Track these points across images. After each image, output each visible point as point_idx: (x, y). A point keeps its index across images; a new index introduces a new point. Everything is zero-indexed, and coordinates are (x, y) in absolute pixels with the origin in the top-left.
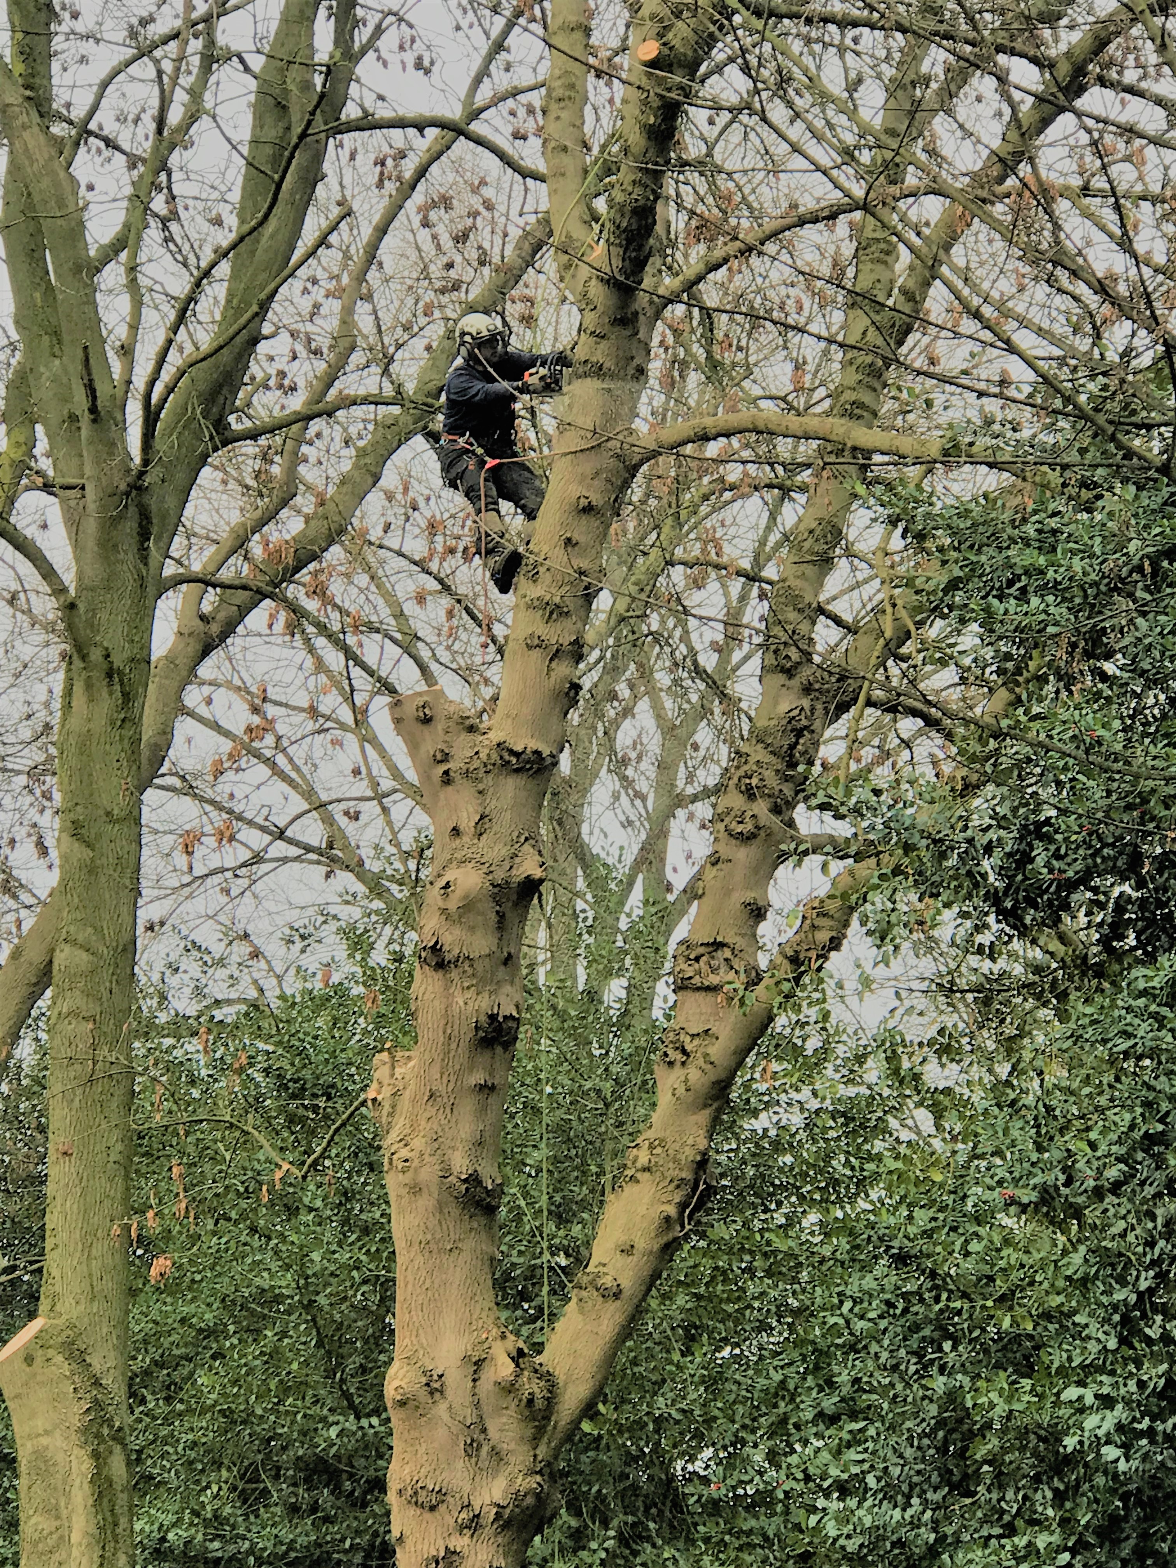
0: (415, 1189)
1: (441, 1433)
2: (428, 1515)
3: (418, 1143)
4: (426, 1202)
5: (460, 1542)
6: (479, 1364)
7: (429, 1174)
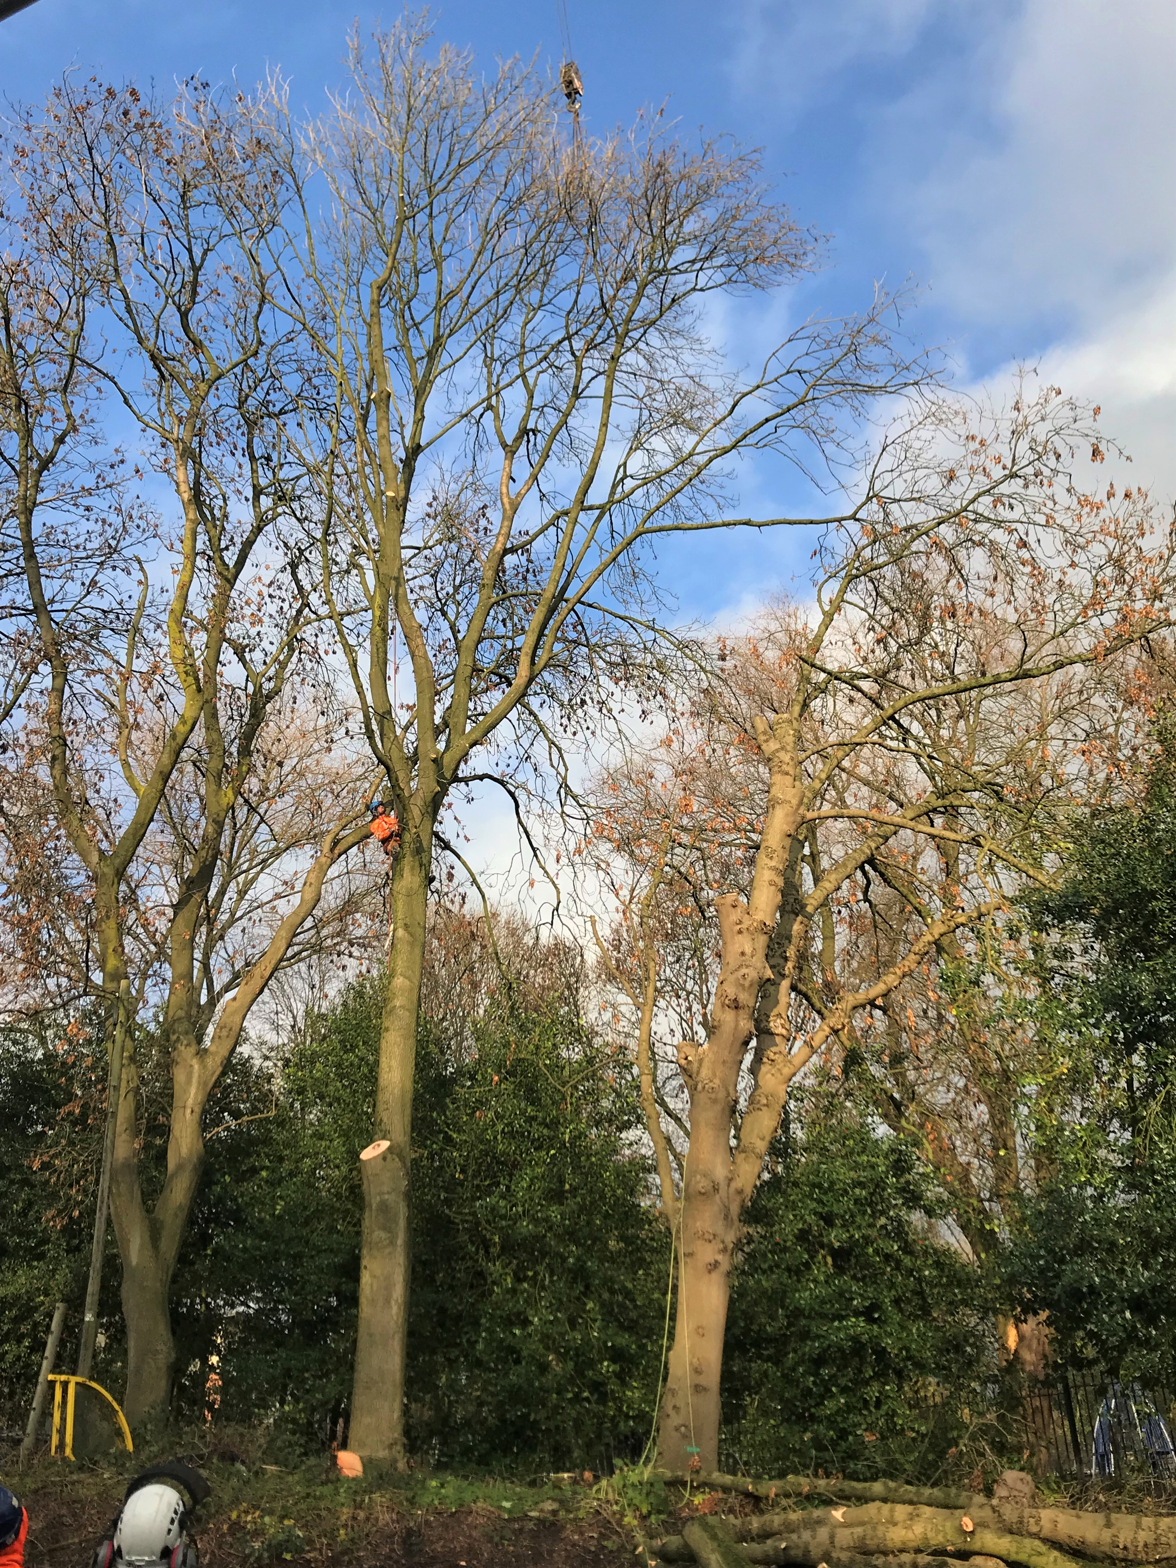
0: (715, 1101)
2: (707, 1244)
3: (717, 1081)
4: (718, 1107)
5: (720, 1257)
6: (730, 1180)
7: (721, 1095)
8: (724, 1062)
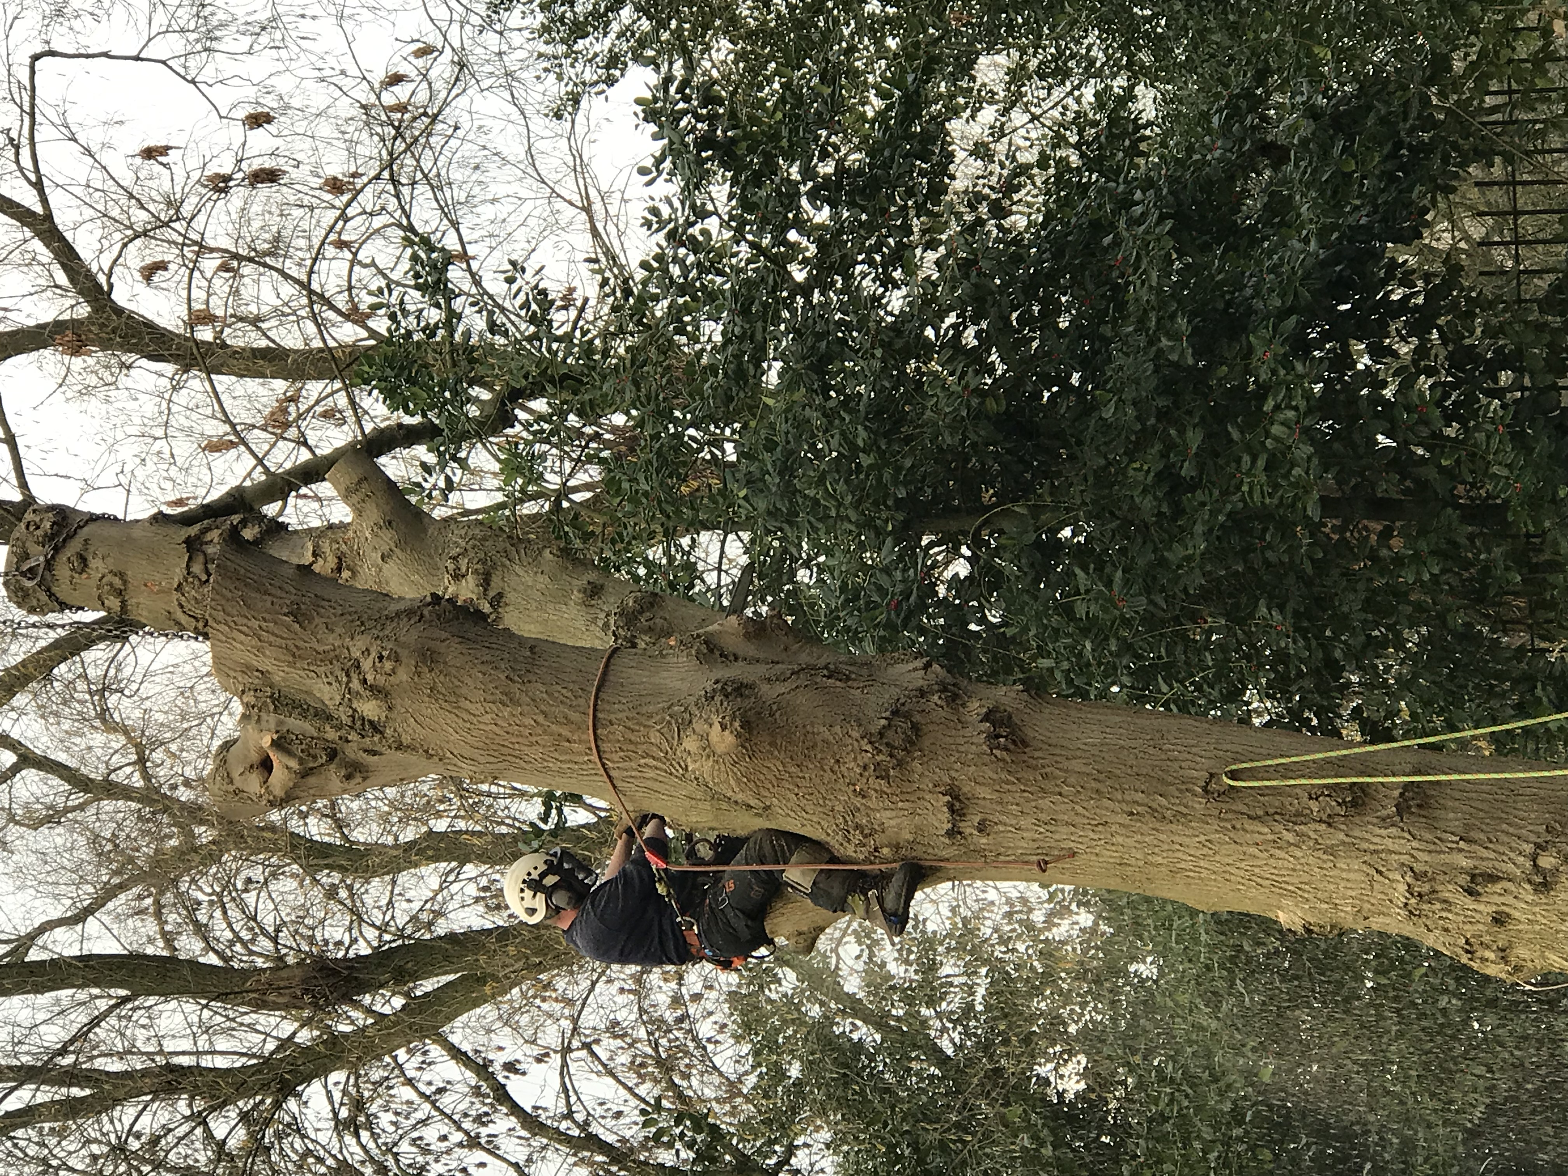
1: (803, 700)
4: (451, 650)
6: (711, 648)
7: (410, 634)
8: (297, 615)
